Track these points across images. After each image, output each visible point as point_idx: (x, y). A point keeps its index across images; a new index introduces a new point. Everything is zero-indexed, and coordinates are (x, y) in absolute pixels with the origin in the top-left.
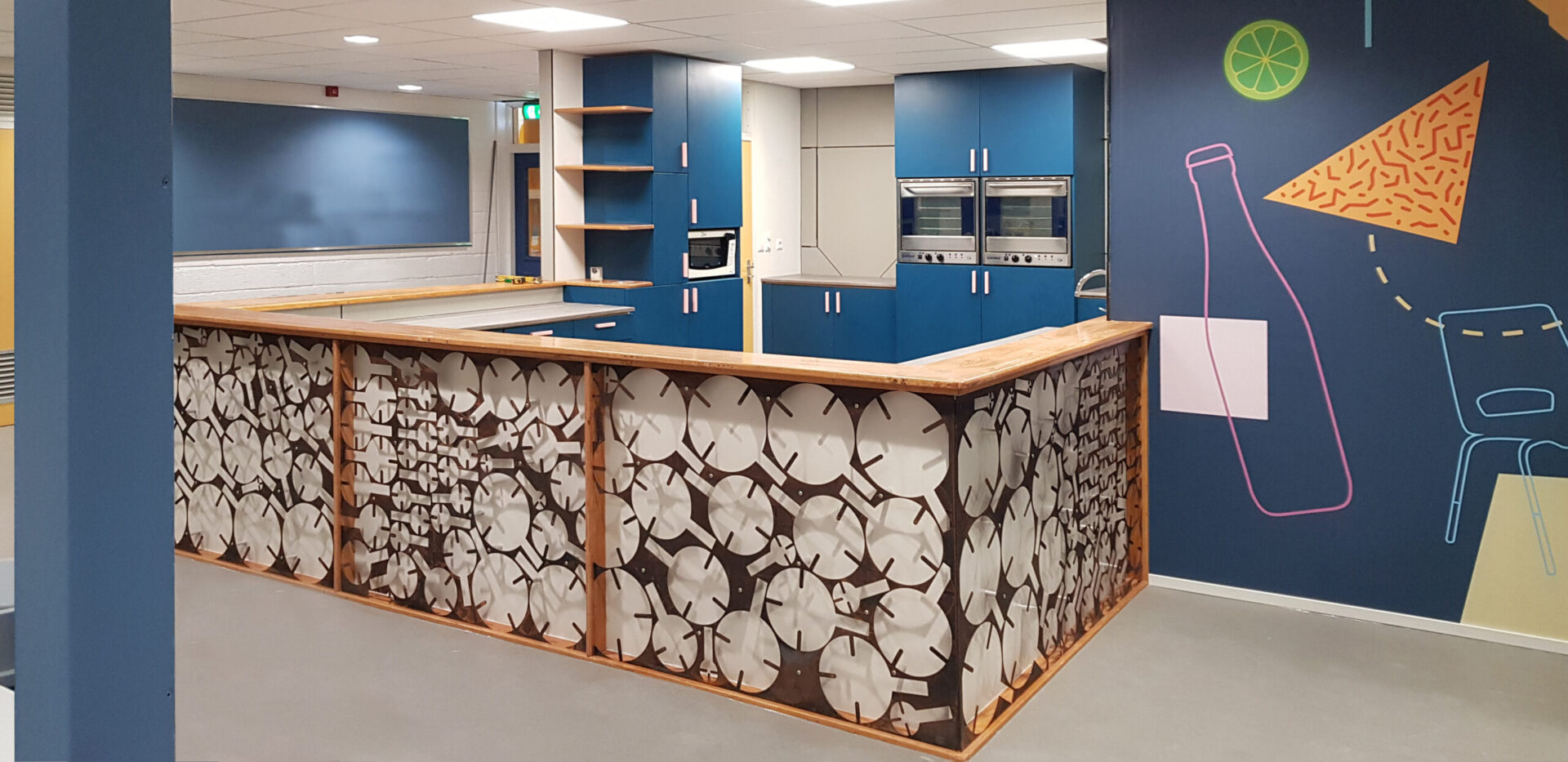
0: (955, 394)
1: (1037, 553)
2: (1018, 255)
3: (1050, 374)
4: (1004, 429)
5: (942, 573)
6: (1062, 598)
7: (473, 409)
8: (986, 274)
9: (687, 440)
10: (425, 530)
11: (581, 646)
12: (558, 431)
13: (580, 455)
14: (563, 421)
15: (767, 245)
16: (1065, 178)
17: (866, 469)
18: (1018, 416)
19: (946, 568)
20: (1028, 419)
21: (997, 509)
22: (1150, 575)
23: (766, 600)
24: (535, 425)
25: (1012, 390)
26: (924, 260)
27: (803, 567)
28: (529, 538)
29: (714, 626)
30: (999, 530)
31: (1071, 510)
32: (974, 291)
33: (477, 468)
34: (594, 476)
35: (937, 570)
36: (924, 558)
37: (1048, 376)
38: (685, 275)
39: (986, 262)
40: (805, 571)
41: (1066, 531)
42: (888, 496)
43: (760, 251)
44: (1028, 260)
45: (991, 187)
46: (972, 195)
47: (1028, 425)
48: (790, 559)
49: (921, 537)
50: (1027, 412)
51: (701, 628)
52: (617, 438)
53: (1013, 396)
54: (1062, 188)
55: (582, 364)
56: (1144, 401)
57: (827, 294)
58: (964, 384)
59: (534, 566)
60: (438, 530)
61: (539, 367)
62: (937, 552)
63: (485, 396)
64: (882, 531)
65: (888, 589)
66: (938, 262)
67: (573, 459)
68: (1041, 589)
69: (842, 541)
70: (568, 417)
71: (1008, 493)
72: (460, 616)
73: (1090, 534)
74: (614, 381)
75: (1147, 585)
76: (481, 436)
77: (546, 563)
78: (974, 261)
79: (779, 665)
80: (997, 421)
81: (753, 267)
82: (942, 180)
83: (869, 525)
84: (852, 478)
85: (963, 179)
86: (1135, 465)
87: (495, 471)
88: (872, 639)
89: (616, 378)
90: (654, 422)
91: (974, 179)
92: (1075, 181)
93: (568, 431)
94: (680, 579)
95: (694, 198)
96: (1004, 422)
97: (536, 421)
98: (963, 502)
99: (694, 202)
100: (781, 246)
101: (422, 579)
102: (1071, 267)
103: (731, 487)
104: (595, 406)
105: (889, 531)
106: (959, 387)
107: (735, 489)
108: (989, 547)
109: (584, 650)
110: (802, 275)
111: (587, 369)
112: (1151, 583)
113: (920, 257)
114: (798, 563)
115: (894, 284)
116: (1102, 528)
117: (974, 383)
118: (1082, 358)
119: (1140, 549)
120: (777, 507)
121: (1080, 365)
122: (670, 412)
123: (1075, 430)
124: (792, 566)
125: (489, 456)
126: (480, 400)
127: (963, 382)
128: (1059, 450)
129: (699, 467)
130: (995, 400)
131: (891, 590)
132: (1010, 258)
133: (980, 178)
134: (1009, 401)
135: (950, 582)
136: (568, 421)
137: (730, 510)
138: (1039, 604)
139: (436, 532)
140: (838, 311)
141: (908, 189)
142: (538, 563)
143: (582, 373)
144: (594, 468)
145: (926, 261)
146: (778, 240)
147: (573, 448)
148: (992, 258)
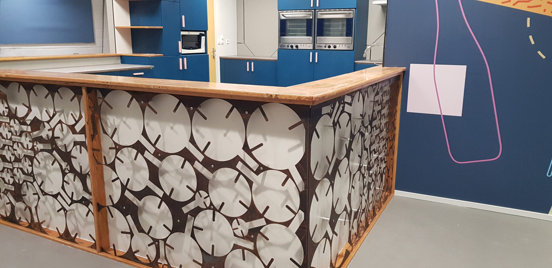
0: (311, 104)
1: (350, 192)
2: (331, 45)
3: (361, 93)
4: (338, 125)
5: (299, 215)
6: (360, 211)
7: (27, 115)
8: (317, 53)
9: (144, 134)
10: (11, 181)
11: (94, 246)
12: (72, 128)
13: (85, 142)
14: (75, 122)
15: (221, 42)
16: (352, 9)
17: (253, 152)
18: (344, 118)
19: (301, 213)
20: (350, 119)
21: (331, 173)
22: (395, 190)
23: (194, 227)
24: (60, 125)
25: (342, 101)
26: (290, 48)
27: (215, 210)
28: (63, 188)
29: (165, 240)
30: (332, 185)
31: (366, 166)
32: (311, 61)
33: (33, 149)
34: (93, 154)
35: (295, 214)
36: (287, 207)
37: (361, 94)
38: (180, 52)
39: (316, 48)
40: (216, 212)
41: (364, 177)
42: (266, 168)
43: (219, 44)
44: (335, 47)
45: (320, 14)
46: (311, 18)
47: (350, 122)
48: (207, 205)
49: (286, 192)
50: (350, 115)
51: (158, 240)
52: (105, 132)
53: (343, 105)
54: (351, 14)
55: (81, 88)
56: (399, 107)
57: (248, 63)
58: (317, 98)
59: (67, 203)
60: (18, 182)
61: (59, 90)
62: (296, 202)
63: (32, 108)
64: (262, 188)
65: (266, 224)
66: (296, 48)
67: (82, 144)
68: (351, 211)
69: (238, 194)
70: (77, 120)
71: (338, 162)
72: (33, 227)
73: (374, 177)
74: (100, 98)
75: (394, 195)
76: (33, 130)
77: (73, 202)
78: (311, 48)
79: (201, 263)
80: (334, 120)
81: (215, 51)
82: (298, 11)
83: (254, 186)
84: (244, 158)
85: (308, 11)
86: (392, 140)
87: (42, 150)
88: (255, 252)
89: (101, 97)
90: (127, 122)
91: (312, 10)
92: (357, 11)
93: (78, 128)
94: (146, 212)
95: (183, 15)
96: (338, 121)
97: (60, 122)
98: (313, 173)
99: (183, 17)
100: (228, 42)
101: (13, 207)
102: (353, 50)
103: (173, 161)
104: (91, 113)
105: (266, 189)
106: (314, 100)
107: (175, 162)
108: (326, 196)
109: (95, 248)
110: (238, 55)
111: (84, 91)
112: (395, 194)
113: (288, 46)
114: (211, 207)
115: (277, 58)
116: (378, 172)
117: (323, 97)
118: (376, 84)
119: (392, 179)
120: (198, 174)
121: (375, 88)
122: (134, 116)
123: (371, 124)
124: (209, 208)
125: (38, 142)
126: (30, 110)
127: (316, 96)
128: (363, 135)
129: (152, 150)
130: (333, 108)
131: (267, 225)
132: (327, 46)
133: (315, 10)
134: (341, 108)
135: (303, 221)
136: (77, 122)
137: (173, 174)
138: (350, 219)
139: (17, 183)
140: (253, 70)
141: (283, 15)
142: (69, 201)
143: (81, 94)
144: (94, 150)
145: (291, 48)
146: (227, 40)
147: (81, 138)
148: (319, 46)
